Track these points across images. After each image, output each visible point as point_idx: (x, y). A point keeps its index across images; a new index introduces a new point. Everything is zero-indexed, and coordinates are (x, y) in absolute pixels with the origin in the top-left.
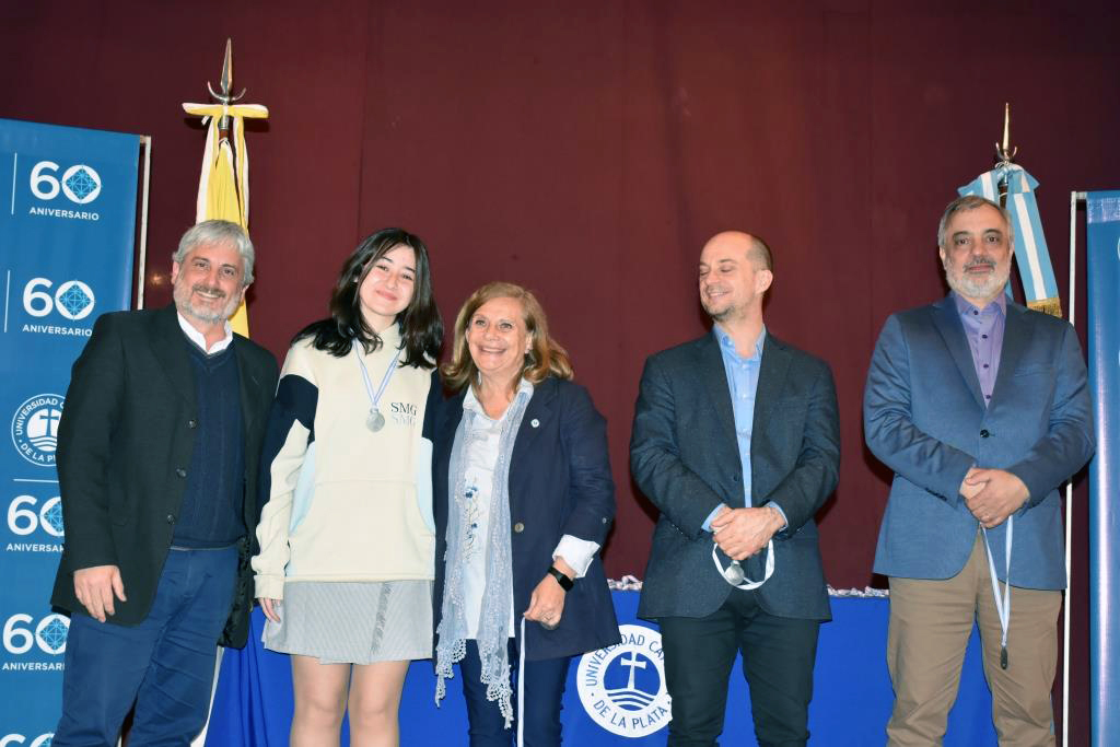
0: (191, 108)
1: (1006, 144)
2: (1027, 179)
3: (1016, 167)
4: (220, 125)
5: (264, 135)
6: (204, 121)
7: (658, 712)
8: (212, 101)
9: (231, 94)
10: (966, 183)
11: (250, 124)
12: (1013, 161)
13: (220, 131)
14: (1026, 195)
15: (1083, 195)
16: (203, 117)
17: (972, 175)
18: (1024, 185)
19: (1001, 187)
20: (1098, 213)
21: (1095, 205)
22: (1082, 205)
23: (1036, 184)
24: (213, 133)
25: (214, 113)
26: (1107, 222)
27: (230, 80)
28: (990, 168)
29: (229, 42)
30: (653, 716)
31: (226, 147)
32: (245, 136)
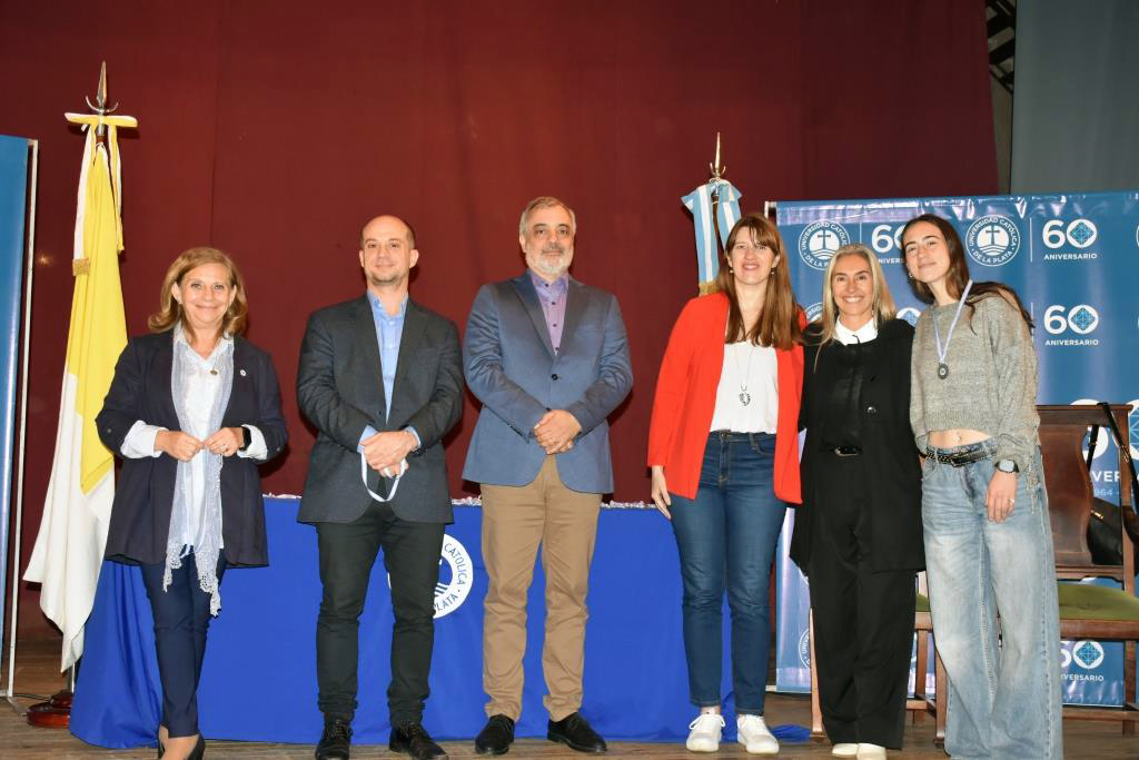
0: (72, 117)
1: (717, 165)
2: (734, 192)
3: (725, 182)
4: (97, 131)
5: (135, 141)
6: (83, 128)
7: (451, 599)
8: (91, 112)
9: (107, 106)
10: (687, 194)
11: (122, 132)
12: (723, 177)
13: (97, 137)
14: (732, 203)
15: (773, 204)
16: (81, 125)
17: (691, 188)
18: (731, 196)
19: (714, 197)
20: (784, 217)
21: (783, 212)
22: (772, 212)
23: (740, 195)
24: (91, 138)
25: (92, 122)
26: (792, 226)
27: (105, 95)
28: (705, 182)
29: (104, 64)
30: (447, 601)
31: (102, 150)
32: (118, 141)
